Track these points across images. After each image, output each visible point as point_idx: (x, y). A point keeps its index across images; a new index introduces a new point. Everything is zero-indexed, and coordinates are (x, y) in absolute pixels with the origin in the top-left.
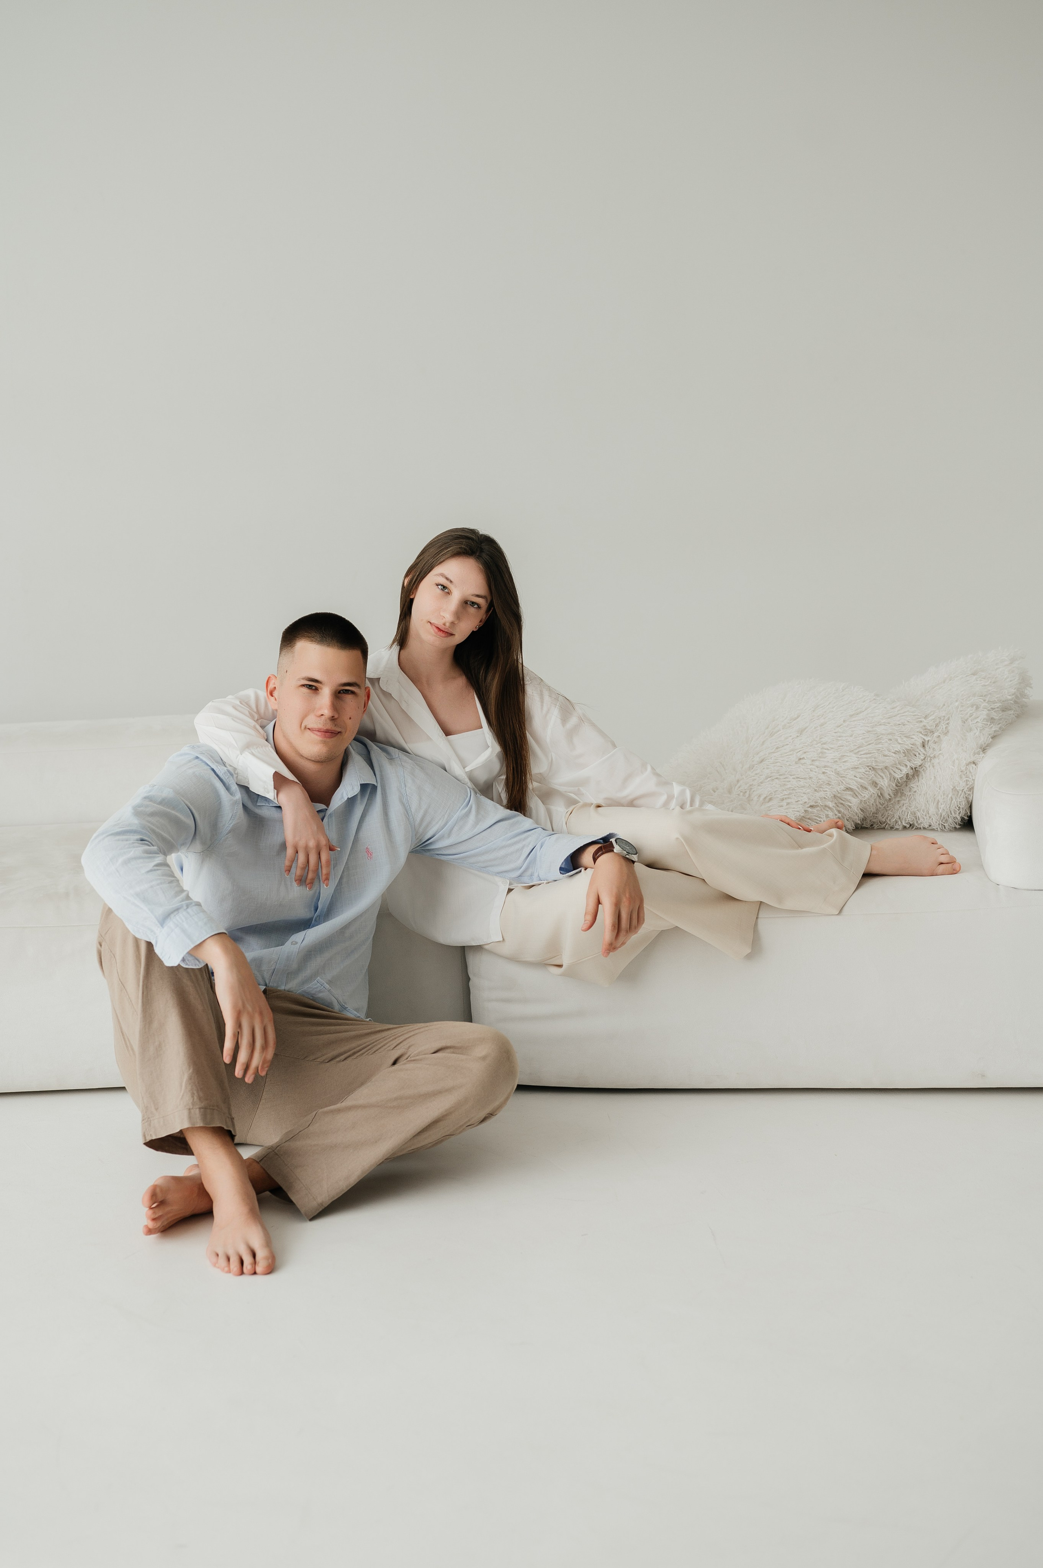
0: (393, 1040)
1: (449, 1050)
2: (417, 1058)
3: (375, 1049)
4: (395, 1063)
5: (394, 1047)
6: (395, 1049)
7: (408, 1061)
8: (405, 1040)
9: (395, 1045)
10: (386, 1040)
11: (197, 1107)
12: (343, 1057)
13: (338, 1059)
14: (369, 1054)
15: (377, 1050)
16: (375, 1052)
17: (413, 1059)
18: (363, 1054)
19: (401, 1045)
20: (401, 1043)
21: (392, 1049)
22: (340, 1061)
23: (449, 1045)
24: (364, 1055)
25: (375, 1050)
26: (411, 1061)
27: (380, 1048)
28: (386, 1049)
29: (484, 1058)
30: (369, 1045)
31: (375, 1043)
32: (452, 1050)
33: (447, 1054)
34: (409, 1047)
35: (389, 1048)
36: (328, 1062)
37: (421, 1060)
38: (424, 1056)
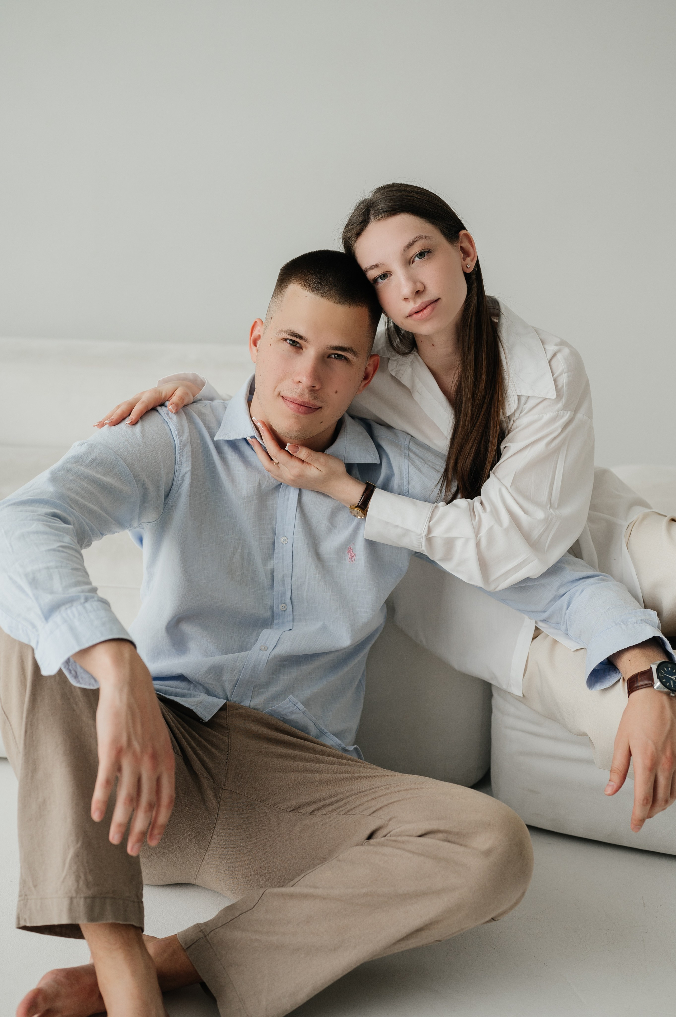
0: (372, 799)
1: (440, 835)
2: (399, 838)
3: (348, 807)
4: (370, 837)
5: (371, 812)
6: (373, 815)
7: (387, 840)
8: (386, 805)
9: (373, 809)
10: (364, 796)
11: (82, 895)
12: (310, 809)
13: (303, 811)
14: (342, 813)
15: (351, 810)
16: (348, 812)
17: (393, 838)
18: (335, 810)
19: (381, 812)
20: (381, 808)
21: (370, 815)
22: (305, 814)
23: (442, 828)
24: (335, 813)
25: (348, 809)
26: (391, 840)
27: (355, 808)
28: (362, 812)
29: (488, 853)
30: (343, 799)
31: (350, 799)
32: (445, 835)
33: (438, 842)
34: (390, 820)
35: (364, 813)
36: (291, 811)
37: (403, 842)
38: (407, 838)
